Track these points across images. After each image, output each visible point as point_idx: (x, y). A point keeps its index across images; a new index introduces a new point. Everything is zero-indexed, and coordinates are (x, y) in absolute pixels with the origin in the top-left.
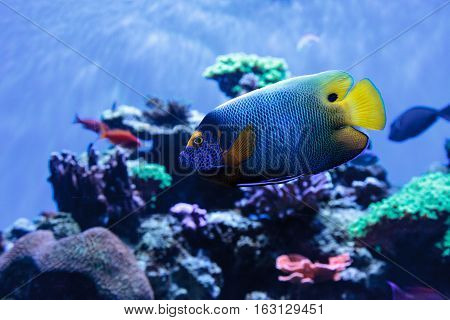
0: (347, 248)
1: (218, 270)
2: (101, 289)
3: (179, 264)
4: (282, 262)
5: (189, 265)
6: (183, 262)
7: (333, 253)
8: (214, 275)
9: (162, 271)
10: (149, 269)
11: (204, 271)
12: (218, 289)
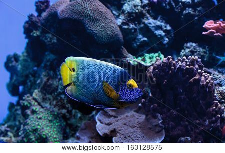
1: (169, 28)
2: (89, 29)
3: (144, 23)
5: (150, 24)
6: (147, 22)
8: (165, 31)
9: (132, 26)
10: (124, 24)
11: (159, 28)
12: (167, 40)
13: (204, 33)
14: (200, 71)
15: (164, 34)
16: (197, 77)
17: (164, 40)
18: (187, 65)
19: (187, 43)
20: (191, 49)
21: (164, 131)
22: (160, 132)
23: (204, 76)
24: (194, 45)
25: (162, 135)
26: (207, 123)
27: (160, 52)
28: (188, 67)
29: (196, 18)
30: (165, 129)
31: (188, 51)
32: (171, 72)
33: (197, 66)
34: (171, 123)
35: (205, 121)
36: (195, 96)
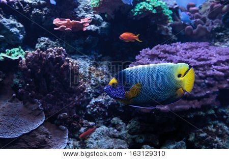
0: (90, 15)
1: (21, 26)
4: (56, 21)
7: (83, 17)
12: (22, 36)
13: (55, 29)
14: (66, 58)
15: (18, 31)
16: (66, 64)
17: (20, 36)
18: (56, 55)
19: (40, 38)
20: (45, 43)
21: (43, 112)
22: (40, 114)
23: (70, 62)
24: (47, 39)
25: (42, 116)
26: (77, 99)
27: (20, 47)
28: (57, 56)
29: (44, 17)
30: (44, 110)
31: (42, 44)
32: (43, 62)
33: (63, 55)
34: (48, 105)
35: (75, 97)
36: (65, 79)
